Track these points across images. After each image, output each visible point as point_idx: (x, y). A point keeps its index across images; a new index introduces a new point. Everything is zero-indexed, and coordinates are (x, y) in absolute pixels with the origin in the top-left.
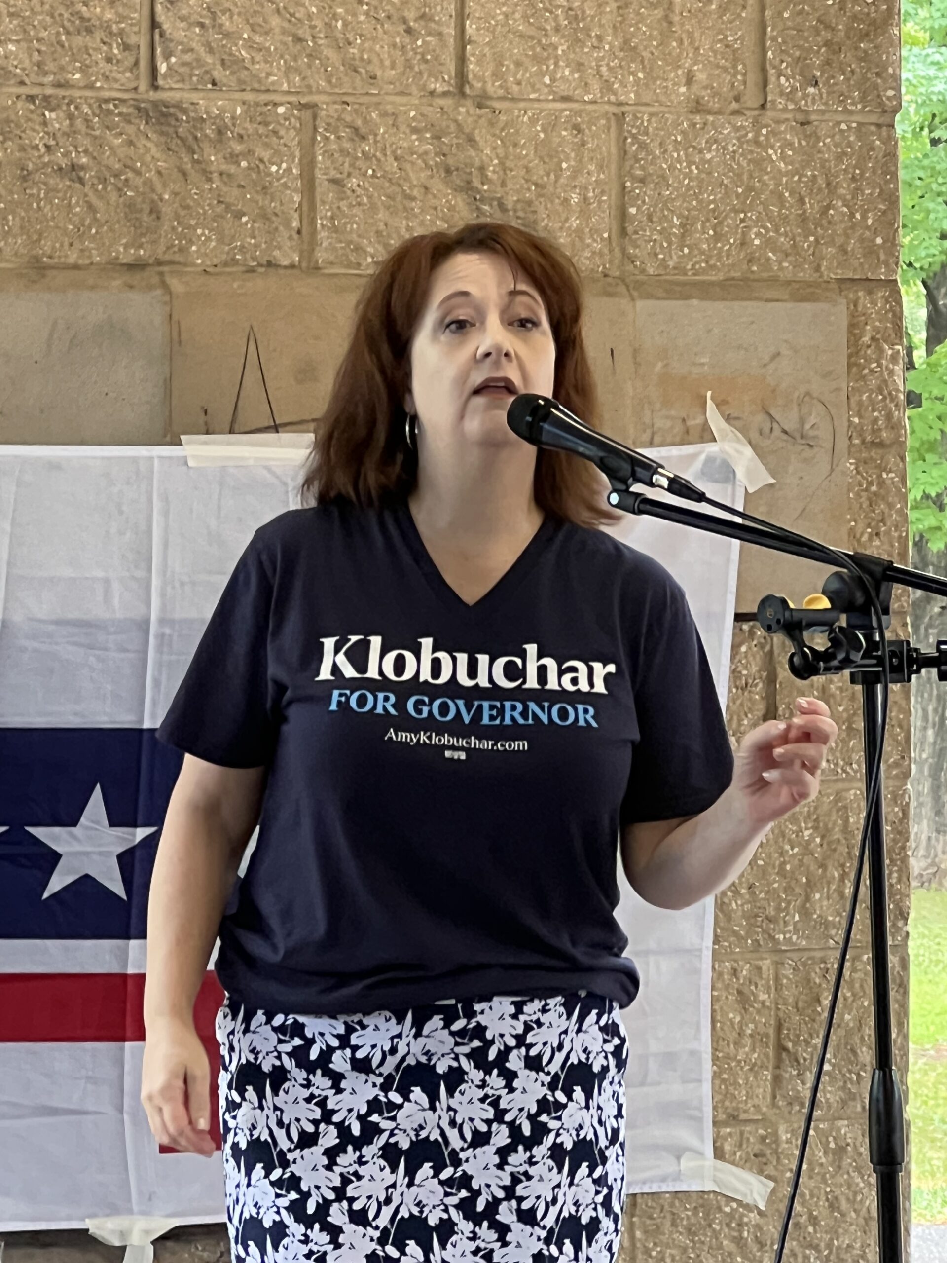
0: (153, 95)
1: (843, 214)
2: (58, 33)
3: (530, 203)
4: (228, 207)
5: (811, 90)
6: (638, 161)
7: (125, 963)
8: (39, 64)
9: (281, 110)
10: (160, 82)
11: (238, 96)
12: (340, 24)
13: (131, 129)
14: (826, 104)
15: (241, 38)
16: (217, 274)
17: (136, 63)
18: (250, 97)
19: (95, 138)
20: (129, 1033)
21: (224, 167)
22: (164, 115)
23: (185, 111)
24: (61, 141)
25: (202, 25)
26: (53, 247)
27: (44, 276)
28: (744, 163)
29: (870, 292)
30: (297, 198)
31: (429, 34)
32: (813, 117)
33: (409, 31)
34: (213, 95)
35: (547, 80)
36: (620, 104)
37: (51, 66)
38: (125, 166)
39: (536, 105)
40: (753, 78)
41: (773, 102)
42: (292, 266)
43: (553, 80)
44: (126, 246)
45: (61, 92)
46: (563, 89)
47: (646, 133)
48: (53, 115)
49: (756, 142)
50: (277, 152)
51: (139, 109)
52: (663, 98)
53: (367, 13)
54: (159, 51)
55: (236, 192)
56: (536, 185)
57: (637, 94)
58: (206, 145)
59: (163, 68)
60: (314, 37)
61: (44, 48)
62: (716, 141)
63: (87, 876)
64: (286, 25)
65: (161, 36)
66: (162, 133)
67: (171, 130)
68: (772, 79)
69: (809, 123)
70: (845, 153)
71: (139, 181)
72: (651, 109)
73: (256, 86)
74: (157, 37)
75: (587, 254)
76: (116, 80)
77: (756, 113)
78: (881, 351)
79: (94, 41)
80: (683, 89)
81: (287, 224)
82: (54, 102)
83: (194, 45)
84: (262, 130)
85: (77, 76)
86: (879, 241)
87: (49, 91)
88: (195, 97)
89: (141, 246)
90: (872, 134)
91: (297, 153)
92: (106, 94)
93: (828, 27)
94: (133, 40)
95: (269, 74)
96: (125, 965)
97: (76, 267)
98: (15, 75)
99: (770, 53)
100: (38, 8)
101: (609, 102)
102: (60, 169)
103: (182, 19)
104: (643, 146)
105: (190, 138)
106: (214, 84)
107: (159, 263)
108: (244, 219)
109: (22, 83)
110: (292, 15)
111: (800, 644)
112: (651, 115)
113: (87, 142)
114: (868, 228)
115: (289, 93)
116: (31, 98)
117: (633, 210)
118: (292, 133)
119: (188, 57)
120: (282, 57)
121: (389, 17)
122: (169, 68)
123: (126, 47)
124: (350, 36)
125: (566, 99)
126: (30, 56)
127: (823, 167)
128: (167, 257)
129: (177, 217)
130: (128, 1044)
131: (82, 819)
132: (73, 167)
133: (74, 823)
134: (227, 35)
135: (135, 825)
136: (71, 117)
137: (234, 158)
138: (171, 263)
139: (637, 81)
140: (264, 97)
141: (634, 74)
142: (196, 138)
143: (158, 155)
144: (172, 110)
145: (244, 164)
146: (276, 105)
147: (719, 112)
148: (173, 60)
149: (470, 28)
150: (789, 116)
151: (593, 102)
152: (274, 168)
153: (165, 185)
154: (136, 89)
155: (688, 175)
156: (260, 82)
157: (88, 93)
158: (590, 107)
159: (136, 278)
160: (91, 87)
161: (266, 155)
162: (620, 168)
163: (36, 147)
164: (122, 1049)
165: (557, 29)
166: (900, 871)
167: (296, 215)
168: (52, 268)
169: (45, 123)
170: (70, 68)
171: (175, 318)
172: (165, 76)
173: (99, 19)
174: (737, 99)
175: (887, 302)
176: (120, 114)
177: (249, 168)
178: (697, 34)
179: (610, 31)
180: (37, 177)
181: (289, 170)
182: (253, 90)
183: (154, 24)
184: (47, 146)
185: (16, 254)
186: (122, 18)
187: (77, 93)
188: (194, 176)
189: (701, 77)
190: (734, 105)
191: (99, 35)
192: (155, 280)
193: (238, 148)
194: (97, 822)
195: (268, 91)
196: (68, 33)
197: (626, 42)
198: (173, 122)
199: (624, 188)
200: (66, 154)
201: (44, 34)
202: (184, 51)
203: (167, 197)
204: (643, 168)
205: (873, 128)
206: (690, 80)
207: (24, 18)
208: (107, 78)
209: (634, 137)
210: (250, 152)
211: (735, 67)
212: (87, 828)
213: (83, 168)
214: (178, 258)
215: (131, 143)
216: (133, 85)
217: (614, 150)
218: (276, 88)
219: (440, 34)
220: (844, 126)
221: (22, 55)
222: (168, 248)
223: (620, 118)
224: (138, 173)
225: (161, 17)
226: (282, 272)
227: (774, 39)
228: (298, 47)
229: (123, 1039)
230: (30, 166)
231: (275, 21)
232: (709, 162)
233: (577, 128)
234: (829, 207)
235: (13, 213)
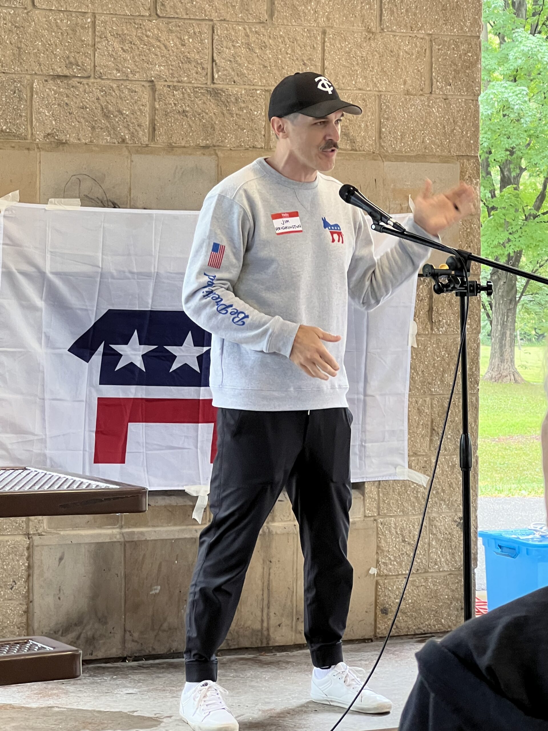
0: (212, 86)
1: (459, 132)
2: (179, 63)
3: (347, 127)
4: (239, 126)
5: (449, 87)
6: (386, 112)
7: (199, 395)
8: (172, 74)
9: (258, 92)
10: (215, 81)
11: (243, 87)
12: (280, 61)
13: (204, 98)
14: (454, 92)
15: (244, 66)
16: (236, 150)
17: (207, 74)
18: (247, 87)
19: (192, 101)
20: (200, 420)
21: (238, 112)
22: (216, 93)
23: (224, 92)
24: (179, 102)
25: (230, 61)
26: (176, 140)
27: (173, 150)
28: (424, 113)
29: (468, 160)
30: (264, 124)
31: (312, 65)
32: (449, 97)
33: (304, 64)
34: (234, 86)
35: (354, 83)
36: (380, 91)
37: (176, 75)
38: (202, 111)
39: (350, 91)
40: (428, 82)
41: (435, 91)
42: (262, 148)
43: (356, 82)
44: (202, 140)
45: (180, 84)
46: (359, 86)
47: (389, 102)
48: (177, 93)
49: (429, 106)
50: (257, 107)
51: (207, 91)
52: (395, 90)
53: (290, 58)
54: (215, 70)
55: (242, 121)
56: (349, 120)
57: (386, 88)
58: (231, 104)
59: (216, 76)
60: (270, 66)
61: (173, 68)
62: (414, 105)
63: (186, 364)
64: (260, 61)
65: (216, 64)
66: (216, 100)
67: (219, 99)
68: (434, 83)
69: (447, 99)
70: (460, 110)
71: (207, 117)
72: (390, 93)
73: (250, 83)
74: (214, 65)
75: (367, 145)
76: (199, 80)
77: (429, 95)
78: (472, 181)
79: (191, 66)
80: (402, 86)
81: (260, 133)
82: (177, 88)
83: (227, 68)
84: (251, 99)
85: (186, 79)
86: (472, 142)
87: (175, 84)
88: (227, 87)
89: (208, 140)
90: (470, 103)
91: (264, 108)
92: (195, 85)
93: (455, 64)
94: (205, 66)
95: (254, 79)
96: (199, 396)
97: (184, 147)
98: (163, 78)
99: (434, 74)
100: (172, 54)
101: (376, 91)
102: (179, 112)
103: (224, 59)
104: (388, 107)
105: (226, 102)
106: (234, 82)
107: (214, 146)
108: (245, 131)
109: (166, 81)
110: (263, 58)
111: (437, 282)
112: (391, 95)
113: (189, 102)
114: (468, 137)
115: (261, 86)
116: (169, 86)
117: (384, 130)
118: (262, 100)
119: (225, 72)
120: (259, 73)
121: (297, 59)
122: (218, 76)
123: (203, 68)
124: (283, 66)
125: (360, 89)
126: (169, 71)
127: (452, 114)
128: (218, 144)
129: (221, 130)
130: (200, 424)
131: (184, 344)
132: (184, 111)
133: (181, 345)
134: (239, 65)
135: (203, 346)
136: (183, 93)
137: (241, 109)
138: (218, 146)
139: (386, 83)
140: (252, 87)
141: (385, 81)
142: (228, 102)
143: (214, 108)
144: (219, 91)
145: (245, 111)
146: (256, 90)
147: (415, 95)
148: (220, 73)
149: (326, 64)
150: (441, 96)
151: (370, 91)
152: (256, 113)
153: (216, 118)
154: (206, 84)
155: (404, 117)
156: (251, 81)
157: (190, 85)
158: (369, 92)
159: (207, 151)
160: (190, 83)
161: (253, 108)
162: (379, 114)
163: (171, 104)
164: (198, 426)
165: (357, 64)
166: (476, 367)
167: (263, 130)
168: (176, 147)
169: (174, 96)
170: (183, 76)
171: (219, 166)
172: (217, 79)
173: (194, 58)
174: (422, 90)
175: (474, 164)
176: (201, 93)
177: (247, 113)
178: (408, 66)
179: (376, 65)
180: (170, 114)
181: (261, 114)
182: (249, 85)
183: (213, 60)
184: (175, 104)
185: (163, 142)
186: (202, 58)
187: (185, 85)
188: (227, 115)
189: (409, 82)
190: (421, 92)
191: (193, 64)
192: (213, 152)
193: (243, 105)
194: (190, 345)
195: (254, 85)
196: (182, 63)
197: (382, 69)
198: (219, 96)
199: (381, 122)
200: (181, 106)
201: (174, 63)
202: (223, 70)
203: (217, 122)
204: (387, 115)
205: (471, 101)
206: (405, 83)
207: (166, 57)
208: (196, 80)
209: (384, 103)
210: (248, 107)
211: (421, 79)
212: (186, 347)
213: (187, 112)
214: (220, 144)
215: (204, 103)
216: (205, 82)
217: (377, 108)
218: (257, 84)
219: (316, 66)
220: (460, 100)
221: (166, 71)
222: (217, 141)
223: (380, 97)
224: (207, 114)
225: (216, 58)
226: (258, 150)
227: (435, 69)
228: (265, 69)
229: (198, 422)
230: (169, 111)
231: (257, 60)
232: (411, 113)
233: (364, 99)
234: (454, 129)
235: (162, 127)
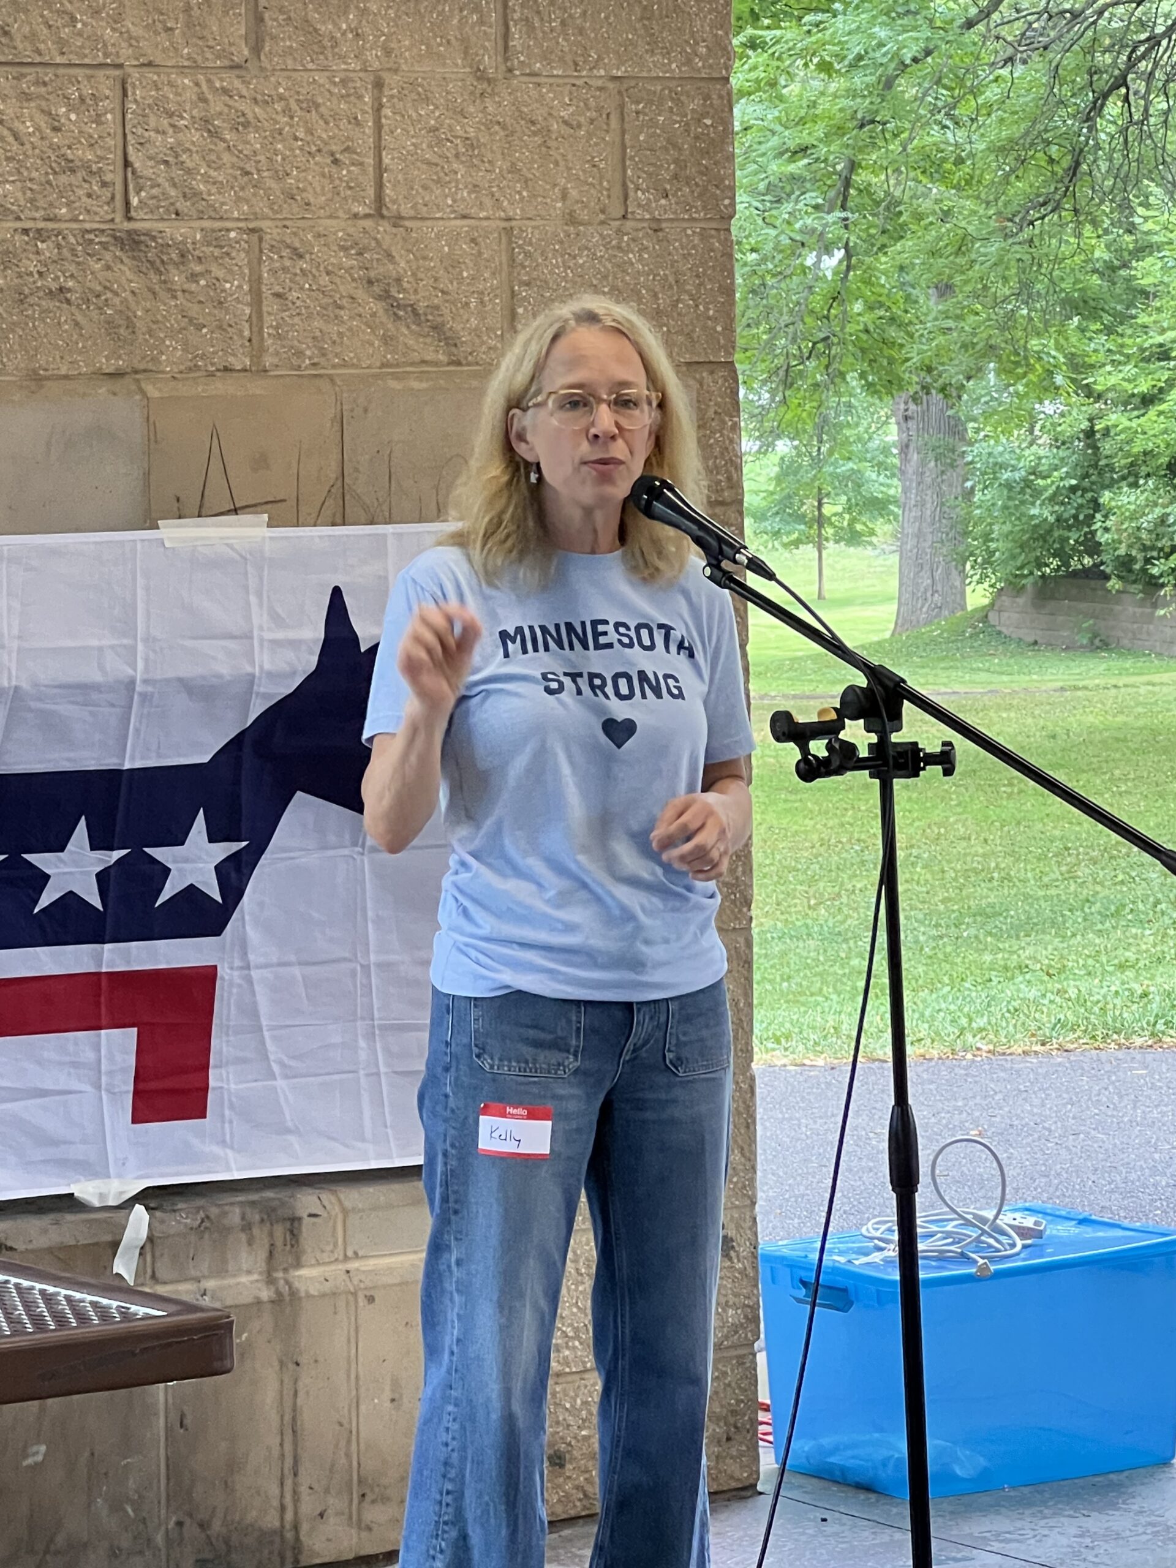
0: (127, 226)
1: (688, 306)
2: (47, 173)
3: (437, 308)
4: (191, 320)
5: (663, 202)
6: (524, 267)
7: (100, 963)
8: (32, 201)
9: (233, 234)
10: (133, 214)
11: (197, 224)
12: (279, 158)
13: (108, 256)
14: (675, 213)
15: (198, 173)
16: (183, 379)
17: (113, 198)
18: (207, 224)
19: (78, 264)
20: (104, 1022)
21: (186, 286)
22: (138, 243)
23: (154, 238)
24: (51, 268)
25: (166, 162)
26: (47, 362)
27: (42, 387)
28: (609, 266)
29: (712, 373)
30: (248, 311)
31: (353, 164)
32: (664, 225)
33: (336, 162)
34: (177, 223)
35: (450, 202)
36: (509, 219)
37: (41, 203)
38: (105, 288)
39: (441, 223)
40: (617, 191)
41: (633, 213)
42: (245, 370)
43: (454, 201)
44: (107, 358)
45: (50, 225)
46: (461, 208)
47: (530, 244)
48: (44, 246)
49: (619, 248)
50: (230, 271)
51: (115, 238)
52: (543, 213)
53: (301, 149)
54: (131, 187)
55: (196, 307)
56: (443, 292)
57: (522, 209)
58: (170, 267)
59: (135, 201)
60: (258, 171)
61: (34, 187)
62: (587, 248)
63: (71, 892)
64: (235, 159)
65: (133, 173)
66: (134, 258)
67: (142, 254)
68: (631, 194)
69: (661, 230)
70: (690, 254)
71: (117, 301)
72: (533, 223)
73: (213, 214)
74: (129, 175)
75: (484, 348)
76: (96, 213)
77: (618, 223)
78: (724, 423)
79: (76, 179)
80: (559, 205)
81: (242, 336)
82: (45, 234)
83: (160, 180)
84: (217, 252)
85: (64, 210)
86: (719, 329)
87: (41, 225)
88: (160, 226)
89: (120, 357)
90: (712, 237)
91: (247, 271)
92: (88, 226)
93: (675, 146)
94: (108, 177)
95: (223, 204)
96: (101, 966)
97: (66, 377)
98: (12, 212)
99: (629, 172)
100: (30, 152)
101: (501, 219)
102: (51, 291)
103: (150, 158)
104: (528, 254)
105: (158, 261)
106: (177, 214)
107: (136, 372)
108: (205, 330)
109: (18, 218)
110: (241, 152)
111: (805, 751)
112: (534, 228)
113: (72, 268)
114: (709, 318)
115: (238, 220)
116: (26, 231)
117: (520, 311)
118: (243, 255)
119: (155, 191)
120: (232, 188)
121: (319, 151)
122: (140, 202)
123: (104, 184)
124: (288, 169)
125: (464, 217)
126: (24, 194)
127: (672, 266)
128: (142, 366)
129: (150, 332)
130: (103, 1032)
131: (69, 846)
132: (61, 289)
133: (62, 849)
134: (188, 171)
135: (112, 849)
136: (59, 246)
137: (194, 277)
138: (145, 371)
139: (522, 198)
140: (218, 225)
141: (519, 193)
142: (163, 262)
143: (131, 277)
144: (142, 238)
145: (203, 282)
146: (228, 230)
147: (589, 224)
148: (143, 194)
149: (386, 160)
150: (645, 225)
151: (487, 218)
152: (228, 285)
153: (138, 303)
154: (112, 220)
155: (565, 279)
156: (215, 210)
157: (75, 226)
158: (485, 223)
159: (118, 385)
160: (75, 220)
161: (220, 274)
162: (510, 274)
163: (31, 274)
164: (99, 1036)
165: (457, 156)
166: (744, 864)
167: (247, 325)
168: (48, 378)
169: (38, 253)
170: (57, 204)
171: (151, 420)
172: (136, 208)
173: (81, 160)
174: (603, 211)
175: (726, 380)
176: (100, 243)
177: (207, 286)
178: (570, 157)
179: (500, 156)
180: (31, 300)
181: (240, 287)
182: (210, 218)
183: (127, 164)
184: (40, 273)
185: (16, 369)
186: (101, 158)
187: (63, 226)
188: (163, 294)
189: (574, 193)
190: (602, 217)
191: (81, 174)
192: (133, 387)
193: (198, 269)
194: (82, 848)
195: (221, 218)
196: (55, 173)
197: (513, 164)
198: (143, 248)
199: (513, 291)
200: (57, 278)
201: (35, 174)
202: (152, 187)
203: (139, 313)
204: (527, 273)
205: (713, 232)
206: (564, 196)
207: (19, 161)
208: (88, 212)
209: (519, 247)
210: (209, 272)
211: (601, 184)
212: (71, 852)
213: (69, 290)
214: (150, 366)
215: (108, 268)
216: (109, 217)
217: (504, 259)
218: (229, 215)
219: (361, 164)
220: (689, 232)
221: (19, 194)
222: (143, 358)
223: (509, 231)
224: (116, 294)
225: (132, 157)
226: (235, 375)
227: (632, 158)
228: (246, 179)
229: (100, 1028)
230: (27, 291)
231: (226, 158)
232: (582, 266)
233: (473, 240)
234: (678, 301)
235: (13, 331)
